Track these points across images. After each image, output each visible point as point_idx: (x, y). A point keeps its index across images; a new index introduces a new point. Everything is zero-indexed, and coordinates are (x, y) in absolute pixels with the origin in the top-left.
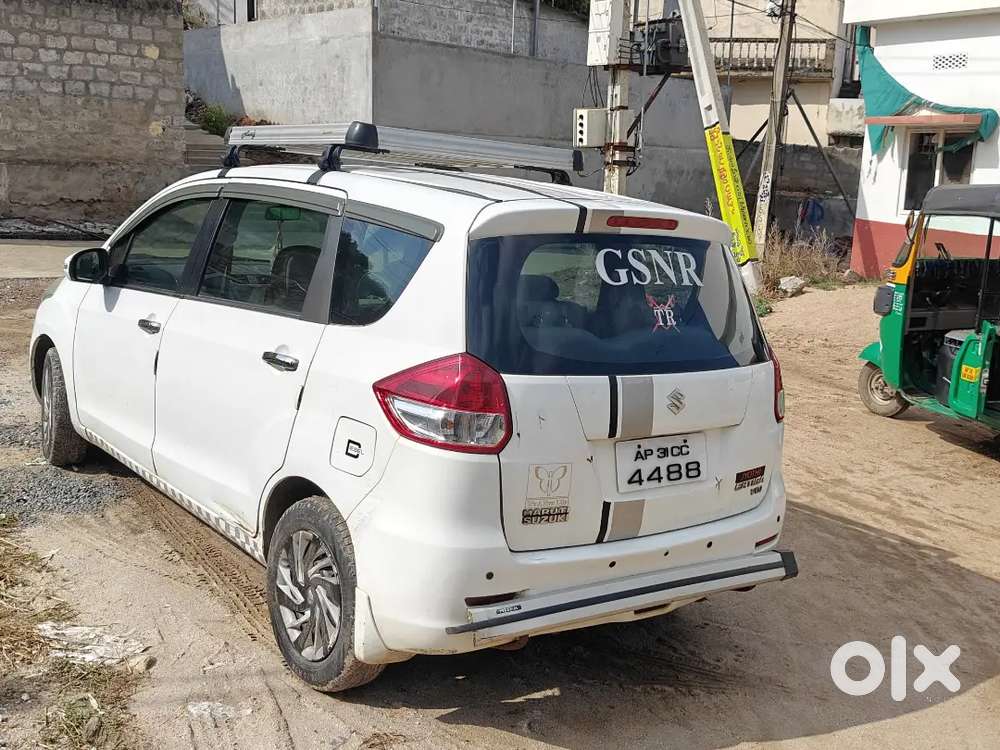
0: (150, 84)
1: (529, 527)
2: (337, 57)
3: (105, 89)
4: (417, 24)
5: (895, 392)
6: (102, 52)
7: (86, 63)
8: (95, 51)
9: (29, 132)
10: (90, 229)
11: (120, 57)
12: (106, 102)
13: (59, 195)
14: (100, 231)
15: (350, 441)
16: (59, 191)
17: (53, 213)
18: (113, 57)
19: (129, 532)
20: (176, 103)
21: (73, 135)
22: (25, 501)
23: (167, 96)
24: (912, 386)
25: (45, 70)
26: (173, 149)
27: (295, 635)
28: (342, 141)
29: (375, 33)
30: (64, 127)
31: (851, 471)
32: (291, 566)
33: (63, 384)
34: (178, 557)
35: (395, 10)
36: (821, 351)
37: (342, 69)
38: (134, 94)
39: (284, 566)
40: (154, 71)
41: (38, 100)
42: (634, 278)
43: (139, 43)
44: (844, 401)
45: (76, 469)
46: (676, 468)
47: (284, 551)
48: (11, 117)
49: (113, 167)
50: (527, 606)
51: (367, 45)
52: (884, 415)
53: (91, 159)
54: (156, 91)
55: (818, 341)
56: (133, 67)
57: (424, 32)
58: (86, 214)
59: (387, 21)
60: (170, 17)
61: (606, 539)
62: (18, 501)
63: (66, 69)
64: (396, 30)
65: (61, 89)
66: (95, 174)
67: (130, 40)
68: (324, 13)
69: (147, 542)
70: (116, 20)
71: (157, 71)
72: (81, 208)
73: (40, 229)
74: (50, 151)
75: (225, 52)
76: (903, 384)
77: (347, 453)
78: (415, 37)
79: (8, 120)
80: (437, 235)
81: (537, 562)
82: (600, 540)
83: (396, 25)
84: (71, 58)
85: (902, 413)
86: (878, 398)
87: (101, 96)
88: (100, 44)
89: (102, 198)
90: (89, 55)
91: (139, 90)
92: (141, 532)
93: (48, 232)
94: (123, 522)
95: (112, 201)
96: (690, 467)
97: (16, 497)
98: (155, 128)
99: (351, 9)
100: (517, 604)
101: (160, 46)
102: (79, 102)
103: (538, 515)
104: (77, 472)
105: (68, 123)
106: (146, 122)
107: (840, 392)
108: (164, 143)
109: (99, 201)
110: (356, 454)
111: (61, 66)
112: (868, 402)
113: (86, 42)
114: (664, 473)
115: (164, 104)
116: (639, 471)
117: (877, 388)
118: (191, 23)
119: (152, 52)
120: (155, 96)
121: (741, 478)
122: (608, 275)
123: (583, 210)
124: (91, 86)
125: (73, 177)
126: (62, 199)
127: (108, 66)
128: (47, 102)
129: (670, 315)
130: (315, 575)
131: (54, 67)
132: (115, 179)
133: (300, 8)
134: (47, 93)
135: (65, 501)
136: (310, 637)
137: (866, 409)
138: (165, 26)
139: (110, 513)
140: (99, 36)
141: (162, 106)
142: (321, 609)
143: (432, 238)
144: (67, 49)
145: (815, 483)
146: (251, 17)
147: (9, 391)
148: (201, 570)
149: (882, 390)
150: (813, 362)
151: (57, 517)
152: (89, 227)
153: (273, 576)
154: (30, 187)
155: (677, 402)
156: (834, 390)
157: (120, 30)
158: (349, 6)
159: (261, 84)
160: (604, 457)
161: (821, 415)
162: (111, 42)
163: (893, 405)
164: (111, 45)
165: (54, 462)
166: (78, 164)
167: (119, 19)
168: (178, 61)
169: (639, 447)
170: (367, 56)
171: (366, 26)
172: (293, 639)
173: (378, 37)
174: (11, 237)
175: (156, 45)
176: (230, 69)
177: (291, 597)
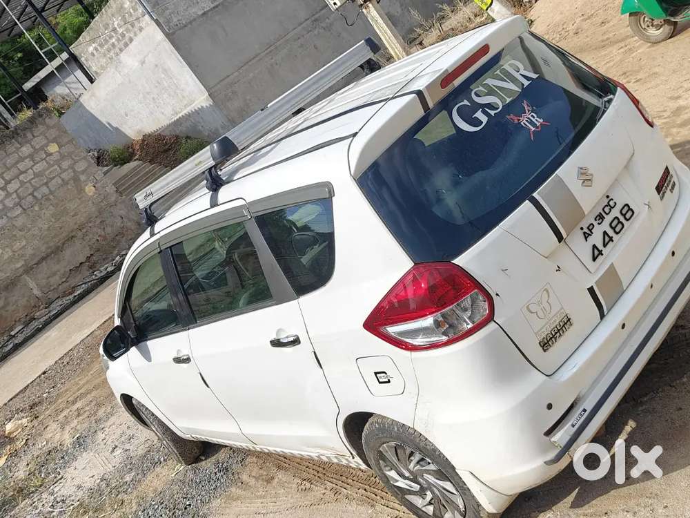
0: (67, 168)
1: (551, 350)
2: (156, 66)
3: (45, 190)
4: (186, 10)
5: (662, 20)
6: (27, 170)
7: (22, 183)
8: (22, 173)
9: (23, 247)
10: (100, 275)
11: (38, 165)
12: (51, 197)
13: (68, 269)
14: (105, 272)
15: (376, 373)
16: (65, 267)
17: (73, 282)
18: (34, 168)
19: (265, 483)
20: (89, 166)
21: (48, 229)
22: (190, 505)
23: (81, 166)
24: (672, 8)
25: (4, 205)
26: (108, 194)
27: (430, 510)
28: (212, 163)
29: (167, 35)
30: (40, 229)
31: (679, 97)
32: (393, 467)
33: (157, 417)
34: (308, 485)
35: (168, 12)
36: (585, 25)
37: (165, 71)
38: (63, 180)
39: (389, 470)
40: (63, 157)
41: (14, 225)
42: (489, 111)
43: (42, 148)
44: (630, 49)
45: (204, 458)
46: (616, 221)
47: (381, 461)
48: (7, 246)
49: (84, 230)
50: (589, 405)
51: (167, 45)
52: (663, 40)
53: (68, 235)
54: (72, 168)
55: (578, 20)
56: (51, 166)
57: (193, 11)
58: (91, 268)
59: (168, 21)
60: (47, 120)
61: (605, 312)
62: (186, 508)
63: (14, 196)
64: (178, 23)
65: (21, 209)
66: (78, 243)
67: (36, 151)
68: (130, 46)
69: (281, 484)
70: (19, 146)
71: (65, 156)
72: (85, 267)
73: (73, 296)
74: (43, 248)
75: (92, 111)
76: (665, 10)
77: (380, 383)
78: (192, 18)
79: (7, 249)
80: (330, 192)
81: (575, 370)
82: (602, 316)
83: (175, 20)
84: (12, 187)
85: (676, 31)
86: (653, 32)
87: (46, 196)
88: (21, 166)
89: (92, 253)
90: (21, 177)
91: (64, 176)
92: (273, 478)
93: (79, 295)
94: (257, 478)
95: (98, 250)
96: (624, 212)
97: (182, 506)
98: (89, 190)
99: (143, 31)
100: (581, 409)
101: (54, 140)
102: (36, 208)
103: (551, 338)
104: (206, 459)
105: (40, 226)
106: (81, 190)
107: (622, 44)
108: (100, 194)
109: (92, 255)
110: (386, 380)
111: (11, 196)
112: (647, 39)
113: (14, 171)
114: (611, 233)
115: (83, 172)
116: (594, 247)
117: (648, 26)
118: (62, 108)
119: (53, 148)
120: (74, 171)
121: (659, 189)
122: (471, 125)
123: (419, 93)
124: (35, 194)
125: (67, 253)
126: (70, 270)
127: (36, 175)
128: (19, 223)
129: (534, 118)
130: (416, 468)
131: (7, 200)
132: (91, 236)
133: (115, 53)
134: (15, 217)
135: (212, 488)
136: (442, 508)
137: (649, 44)
138: (49, 127)
139: (245, 477)
140: (17, 162)
141: (83, 174)
142: (437, 489)
143: (328, 196)
144: (6, 184)
145: (664, 123)
146: (92, 80)
147: (128, 427)
148: (329, 485)
149: (652, 25)
150: (587, 37)
151: (216, 503)
152: (98, 274)
153: (386, 480)
154: (48, 277)
155: (586, 177)
156: (616, 46)
157: (26, 150)
158: (141, 31)
159: (127, 115)
160: (567, 259)
161: (625, 70)
162: (27, 160)
163: (667, 29)
164: (28, 162)
165: (188, 463)
166: (63, 244)
167: (20, 144)
168: (71, 142)
169: (582, 229)
170: (173, 53)
171: (160, 36)
172: (431, 513)
173: (170, 36)
174: (61, 314)
175: (53, 142)
176: (104, 120)
177: (409, 488)
